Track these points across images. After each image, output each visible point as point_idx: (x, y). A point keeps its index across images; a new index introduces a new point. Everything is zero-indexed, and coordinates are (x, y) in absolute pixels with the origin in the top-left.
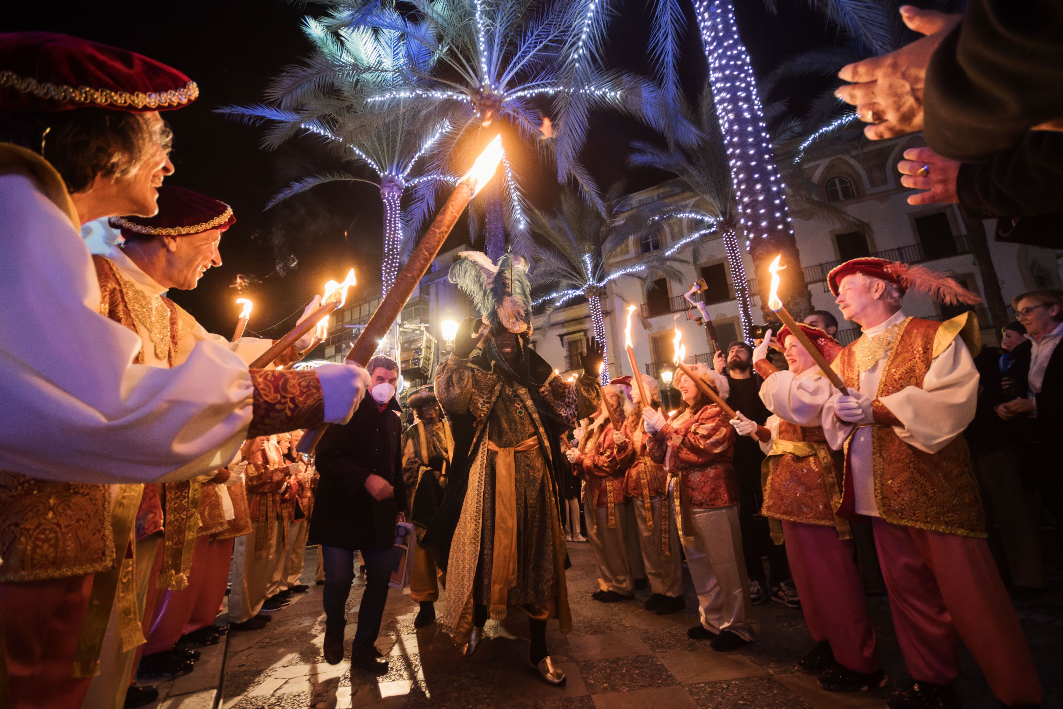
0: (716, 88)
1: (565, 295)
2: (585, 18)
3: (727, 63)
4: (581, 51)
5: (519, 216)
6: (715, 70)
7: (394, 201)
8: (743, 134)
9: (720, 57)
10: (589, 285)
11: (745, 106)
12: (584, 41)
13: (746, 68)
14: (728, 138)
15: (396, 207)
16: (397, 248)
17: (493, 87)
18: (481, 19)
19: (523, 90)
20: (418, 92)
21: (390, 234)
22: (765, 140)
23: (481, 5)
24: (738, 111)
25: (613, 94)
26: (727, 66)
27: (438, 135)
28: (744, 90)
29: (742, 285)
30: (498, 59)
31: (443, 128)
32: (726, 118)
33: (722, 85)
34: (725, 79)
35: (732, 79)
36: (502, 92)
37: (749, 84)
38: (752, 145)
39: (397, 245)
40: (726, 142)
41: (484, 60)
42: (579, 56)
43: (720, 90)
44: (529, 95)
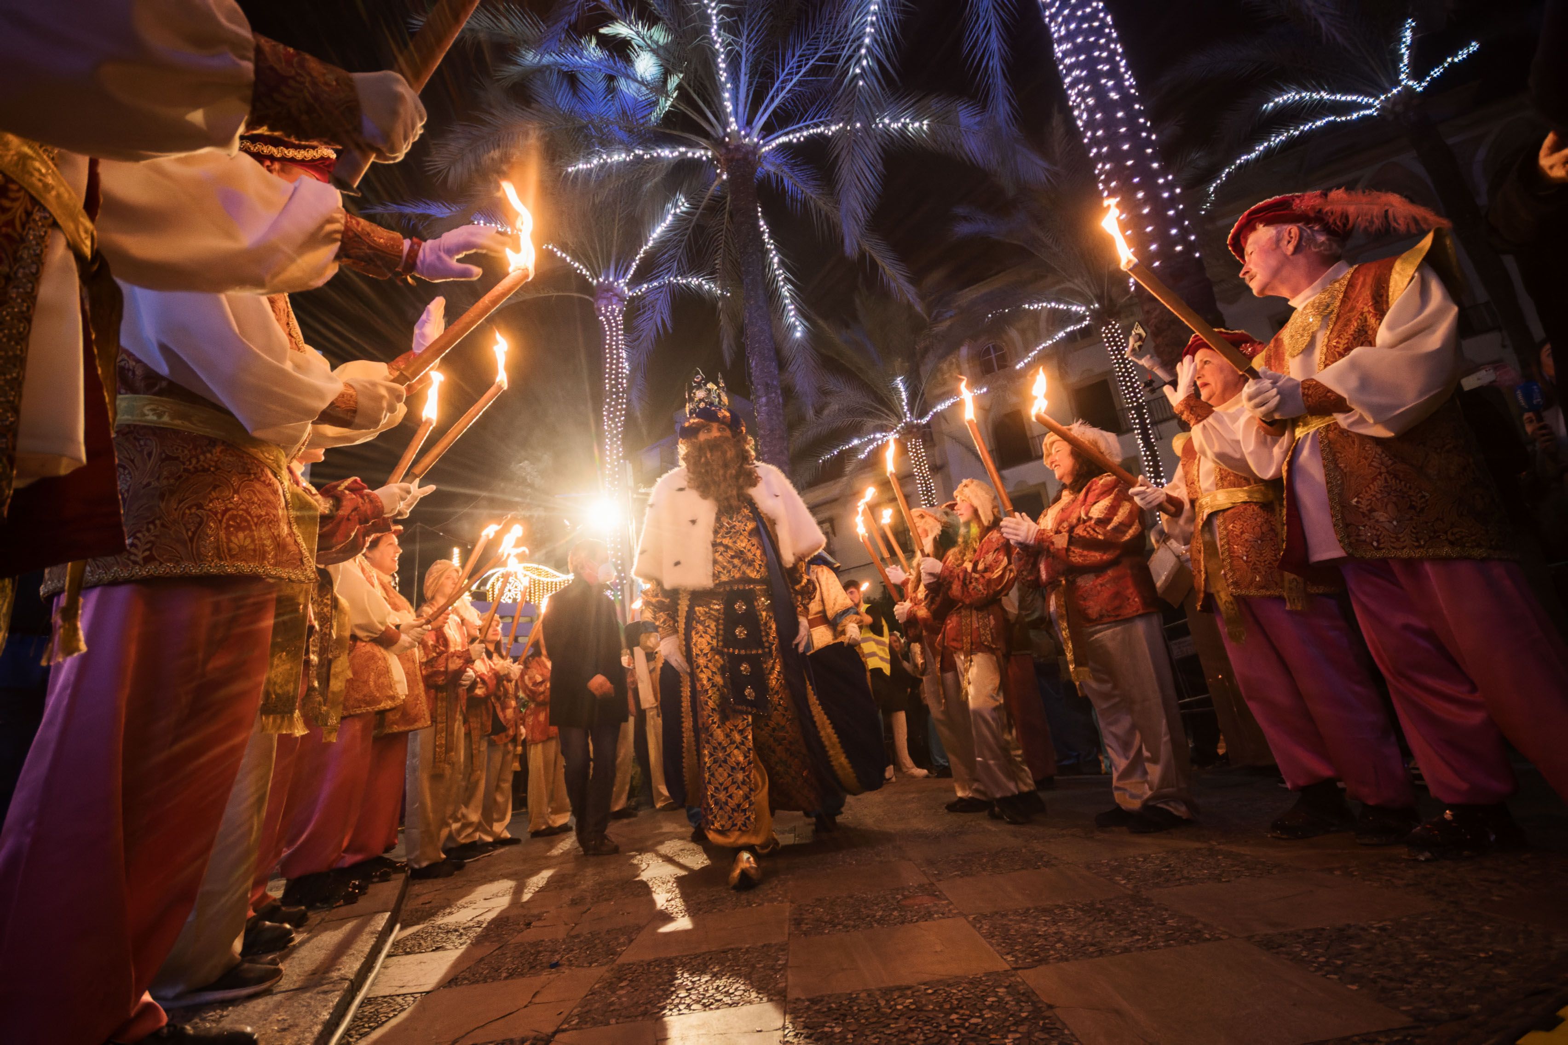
0: (1065, 66)
1: (871, 441)
2: (867, 13)
3: (1078, 27)
4: (865, 63)
5: (793, 319)
6: (1060, 41)
7: (614, 318)
8: (1110, 124)
9: (1067, 21)
10: (906, 423)
11: (1110, 83)
12: (868, 48)
13: (1107, 30)
14: (1089, 134)
15: (617, 325)
16: (622, 384)
17: (743, 133)
18: (719, 36)
19: (787, 134)
20: (637, 152)
21: (611, 364)
22: (1143, 127)
23: (717, 15)
24: (1100, 93)
25: (917, 125)
26: (1079, 31)
27: (670, 218)
28: (1105, 61)
29: (1137, 401)
30: (748, 96)
31: (676, 206)
32: (1083, 106)
33: (1073, 60)
34: (1076, 51)
35: (1087, 48)
36: (756, 140)
37: (1113, 53)
38: (1125, 138)
39: (622, 378)
40: (1086, 141)
41: (727, 95)
42: (863, 69)
43: (1070, 68)
44: (795, 140)
